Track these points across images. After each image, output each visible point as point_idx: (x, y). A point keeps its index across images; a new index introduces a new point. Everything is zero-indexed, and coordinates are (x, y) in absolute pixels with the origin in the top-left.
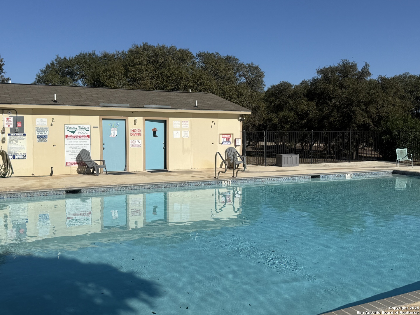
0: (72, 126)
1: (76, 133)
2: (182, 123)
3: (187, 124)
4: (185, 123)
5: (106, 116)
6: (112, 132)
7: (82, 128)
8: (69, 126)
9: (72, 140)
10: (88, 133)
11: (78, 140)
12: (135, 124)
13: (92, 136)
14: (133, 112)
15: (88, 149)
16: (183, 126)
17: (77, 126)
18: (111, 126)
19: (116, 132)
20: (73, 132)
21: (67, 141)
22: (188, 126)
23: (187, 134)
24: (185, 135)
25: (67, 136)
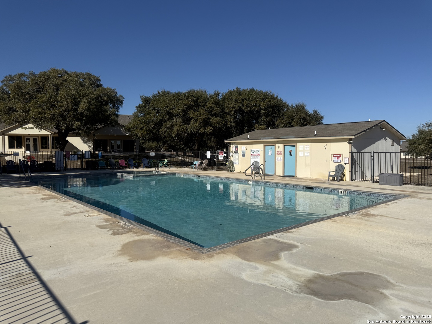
0: (253, 150)
1: (255, 153)
2: (305, 147)
3: (308, 147)
4: (306, 147)
5: (266, 144)
6: (270, 152)
7: (257, 150)
8: (252, 150)
9: (253, 156)
10: (259, 153)
11: (255, 156)
12: (279, 148)
13: (260, 155)
14: (278, 141)
15: (258, 161)
16: (305, 148)
17: (255, 150)
18: (269, 149)
19: (271, 152)
20: (254, 153)
21: (252, 157)
22: (309, 148)
23: (308, 154)
24: (307, 155)
25: (251, 154)
